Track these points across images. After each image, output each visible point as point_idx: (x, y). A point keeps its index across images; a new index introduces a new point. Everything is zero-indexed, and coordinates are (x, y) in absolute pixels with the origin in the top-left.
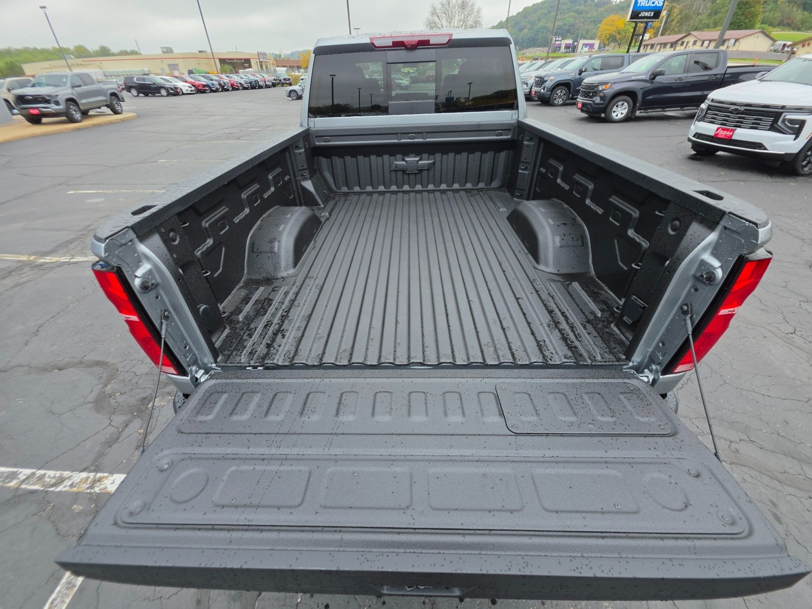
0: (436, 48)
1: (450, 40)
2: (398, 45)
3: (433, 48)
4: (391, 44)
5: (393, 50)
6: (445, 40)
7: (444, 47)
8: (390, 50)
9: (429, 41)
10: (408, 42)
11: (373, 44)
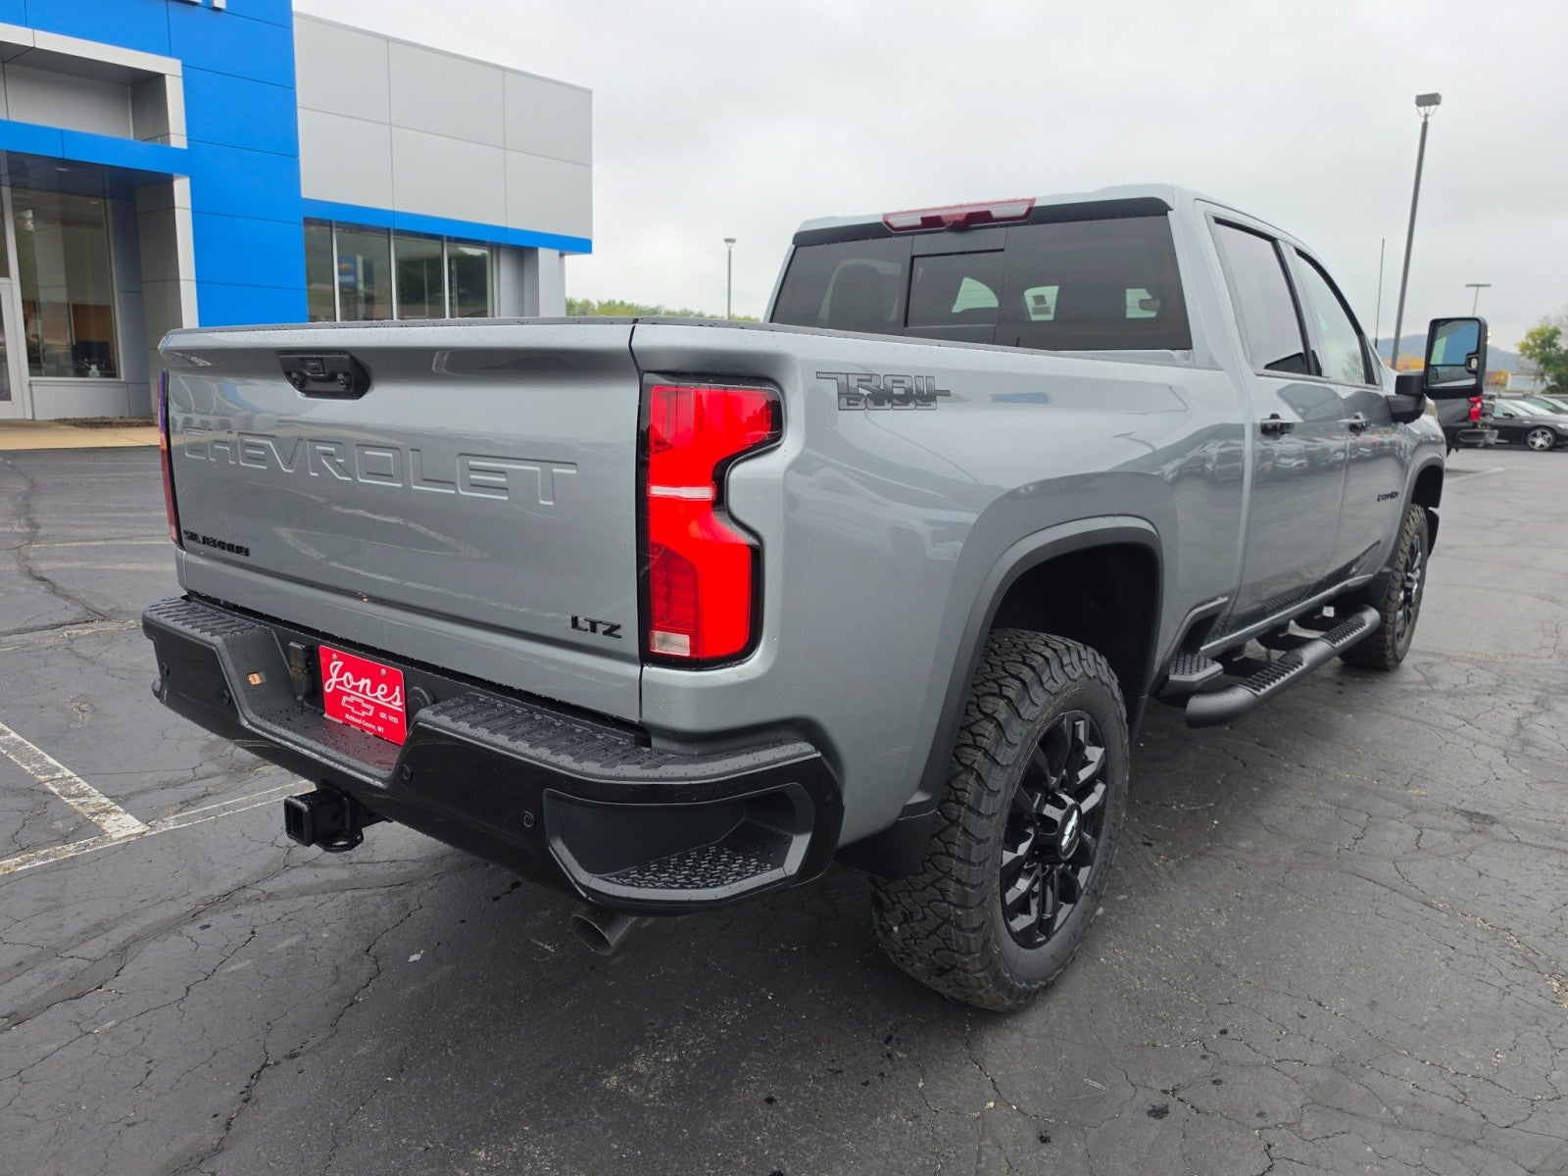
0: (1007, 226)
1: (1030, 209)
2: (931, 223)
3: (1002, 226)
4: (919, 223)
5: (925, 233)
6: (1022, 210)
7: (1023, 224)
8: (919, 233)
9: (988, 213)
10: (947, 216)
11: (887, 223)
